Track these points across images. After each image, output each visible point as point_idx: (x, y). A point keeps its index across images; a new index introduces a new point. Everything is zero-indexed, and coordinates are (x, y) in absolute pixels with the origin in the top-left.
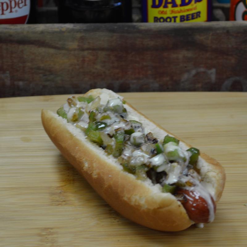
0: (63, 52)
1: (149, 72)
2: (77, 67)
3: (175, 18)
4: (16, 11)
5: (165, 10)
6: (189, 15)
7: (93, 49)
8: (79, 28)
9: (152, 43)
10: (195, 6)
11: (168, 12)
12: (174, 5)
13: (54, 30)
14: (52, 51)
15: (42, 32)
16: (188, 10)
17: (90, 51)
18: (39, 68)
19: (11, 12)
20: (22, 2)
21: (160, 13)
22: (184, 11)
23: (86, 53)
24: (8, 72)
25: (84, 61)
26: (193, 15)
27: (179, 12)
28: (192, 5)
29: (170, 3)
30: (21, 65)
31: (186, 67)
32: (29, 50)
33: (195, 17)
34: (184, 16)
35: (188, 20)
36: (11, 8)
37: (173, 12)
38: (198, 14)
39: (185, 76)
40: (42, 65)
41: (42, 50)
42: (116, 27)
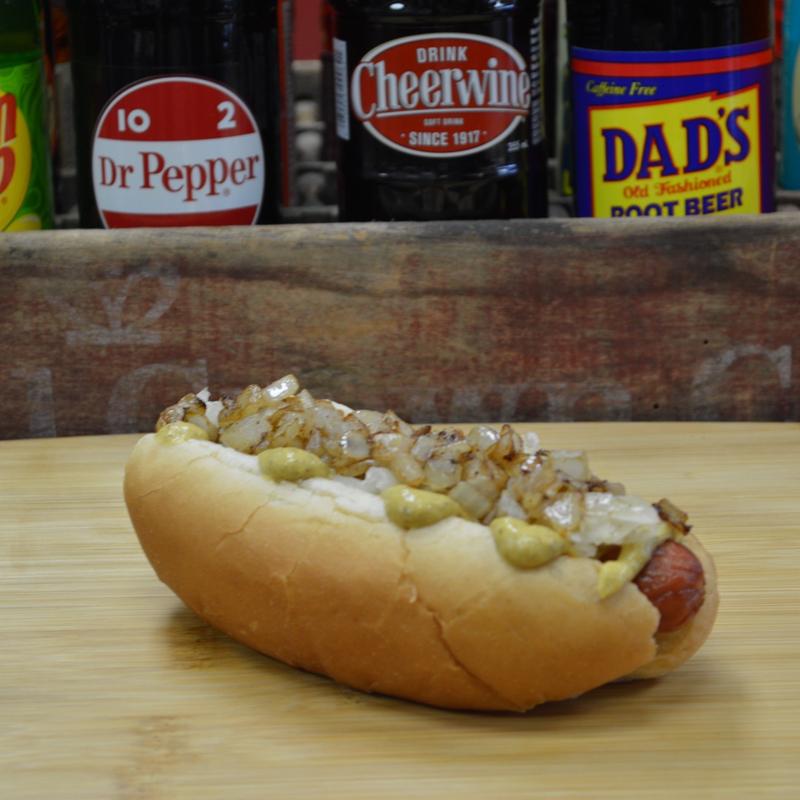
0: (361, 300)
1: (603, 358)
2: (399, 345)
3: (671, 206)
4: (227, 192)
5: (642, 183)
6: (711, 197)
7: (444, 293)
8: (404, 232)
9: (607, 273)
10: (725, 171)
11: (652, 192)
12: (669, 169)
13: (333, 237)
14: (328, 298)
15: (301, 245)
16: (707, 184)
17: (435, 298)
18: (289, 350)
19: (213, 192)
20: (243, 168)
21: (628, 193)
22: (697, 187)
23: (422, 303)
24: (203, 361)
25: (417, 326)
26: (720, 196)
27: (683, 189)
28: (719, 170)
29: (655, 164)
30: (239, 339)
31: (706, 342)
32: (262, 297)
33: (728, 203)
34: (696, 201)
35: (706, 211)
36: (213, 181)
37: (663, 189)
38: (736, 196)
39: (705, 370)
40: (299, 340)
41: (300, 296)
42: (506, 228)
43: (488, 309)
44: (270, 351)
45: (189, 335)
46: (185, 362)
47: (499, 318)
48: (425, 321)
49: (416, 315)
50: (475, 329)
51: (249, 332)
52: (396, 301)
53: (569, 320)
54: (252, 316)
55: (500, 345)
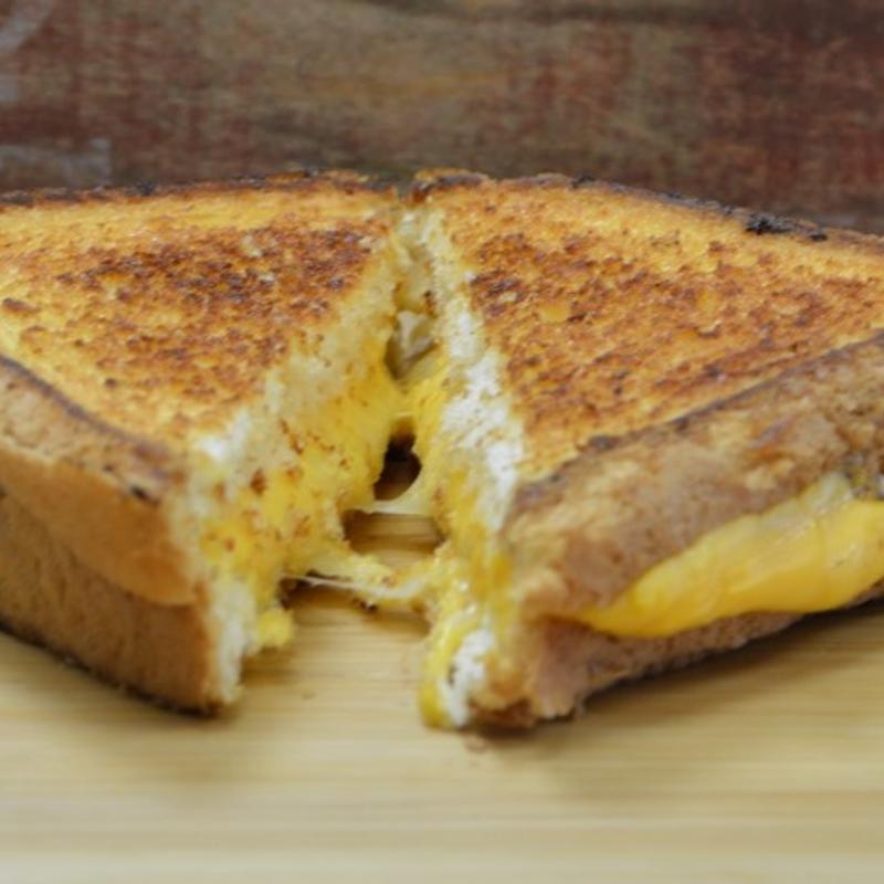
43: (695, 53)
44: (241, 125)
45: (76, 87)
46: (65, 143)
47: (719, 73)
48: (565, 75)
49: (547, 60)
50: (670, 94)
51: (202, 85)
52: (507, 29)
53: (864, 83)
54: (209, 51)
55: (719, 130)
